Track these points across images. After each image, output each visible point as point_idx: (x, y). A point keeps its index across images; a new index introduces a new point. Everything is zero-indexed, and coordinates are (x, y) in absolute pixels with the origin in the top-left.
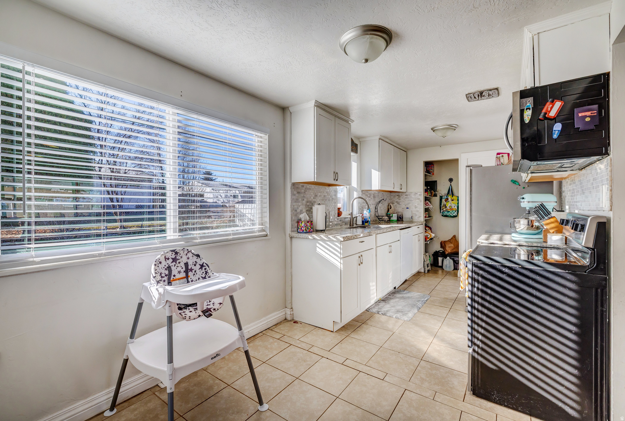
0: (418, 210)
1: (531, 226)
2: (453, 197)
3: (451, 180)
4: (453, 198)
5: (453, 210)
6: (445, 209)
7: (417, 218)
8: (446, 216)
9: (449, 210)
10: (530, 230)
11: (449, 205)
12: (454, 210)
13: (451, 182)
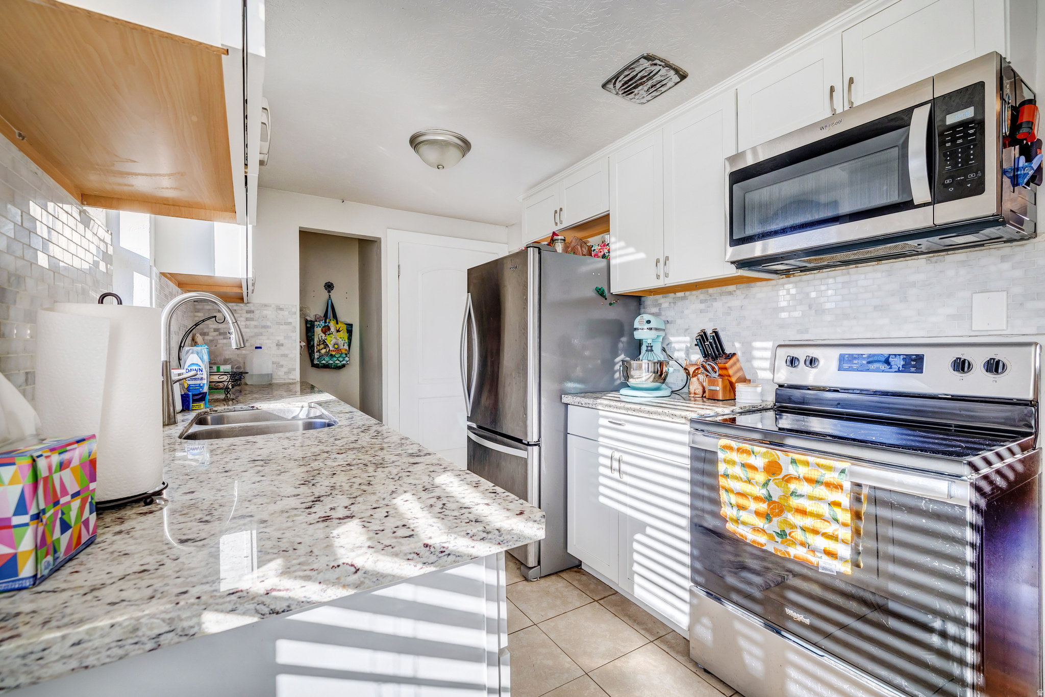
0: (286, 352)
1: (659, 373)
2: (337, 323)
3: (329, 287)
4: (338, 326)
5: (342, 353)
6: (323, 351)
7: (283, 373)
8: (326, 366)
9: (334, 353)
10: (657, 381)
11: (334, 341)
12: (344, 351)
13: (329, 292)
